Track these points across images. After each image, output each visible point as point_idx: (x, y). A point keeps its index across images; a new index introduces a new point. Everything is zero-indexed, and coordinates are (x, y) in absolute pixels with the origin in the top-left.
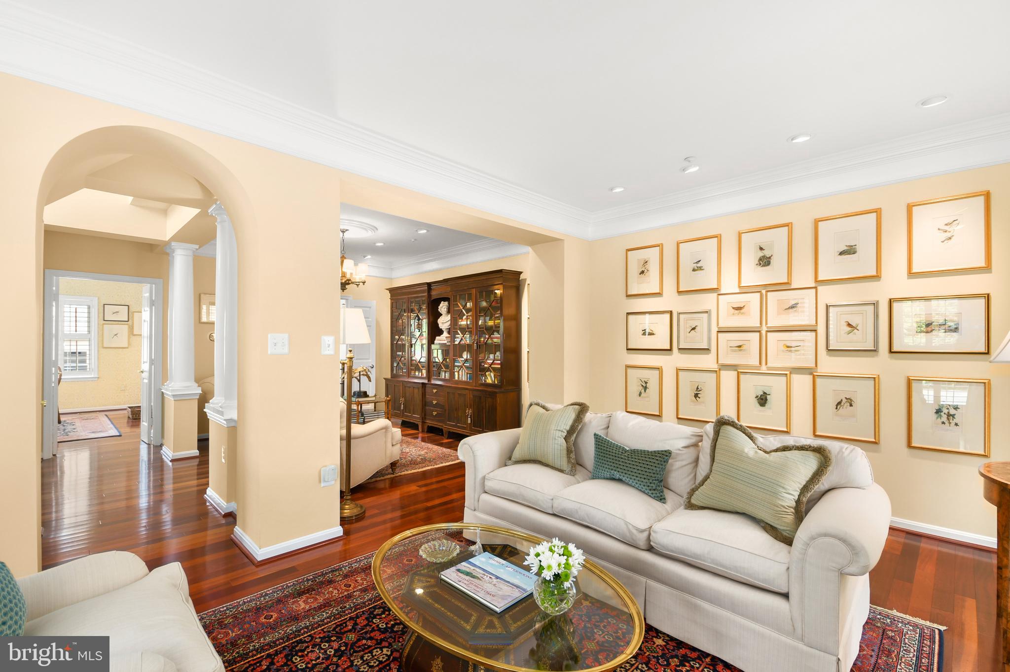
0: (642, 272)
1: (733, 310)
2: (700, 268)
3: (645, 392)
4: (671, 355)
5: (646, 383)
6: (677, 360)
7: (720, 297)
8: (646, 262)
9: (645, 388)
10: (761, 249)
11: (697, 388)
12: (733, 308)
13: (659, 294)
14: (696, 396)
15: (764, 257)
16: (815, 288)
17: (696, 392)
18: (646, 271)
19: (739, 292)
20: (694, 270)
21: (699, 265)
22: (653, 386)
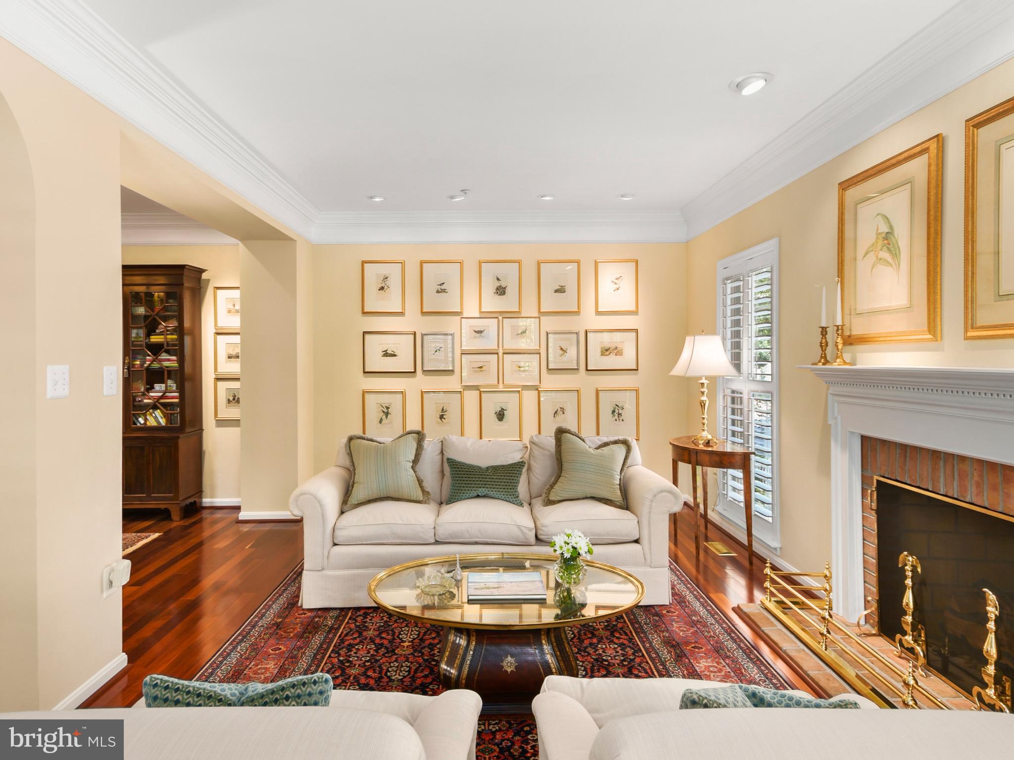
0: (382, 288)
1: (475, 333)
2: (444, 291)
3: (387, 418)
4: (415, 377)
5: (388, 408)
6: (421, 382)
7: (463, 319)
8: (387, 278)
9: (387, 414)
10: (498, 279)
11: (443, 410)
12: (475, 331)
13: (401, 314)
14: (442, 417)
15: (500, 286)
16: (539, 318)
17: (441, 414)
18: (386, 287)
19: (479, 316)
20: (438, 292)
21: (443, 287)
22: (396, 411)
